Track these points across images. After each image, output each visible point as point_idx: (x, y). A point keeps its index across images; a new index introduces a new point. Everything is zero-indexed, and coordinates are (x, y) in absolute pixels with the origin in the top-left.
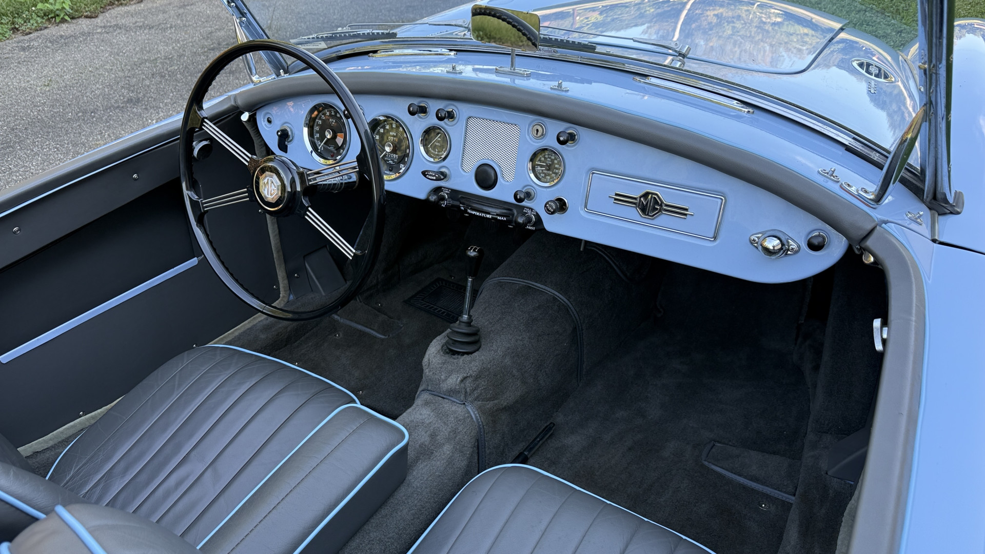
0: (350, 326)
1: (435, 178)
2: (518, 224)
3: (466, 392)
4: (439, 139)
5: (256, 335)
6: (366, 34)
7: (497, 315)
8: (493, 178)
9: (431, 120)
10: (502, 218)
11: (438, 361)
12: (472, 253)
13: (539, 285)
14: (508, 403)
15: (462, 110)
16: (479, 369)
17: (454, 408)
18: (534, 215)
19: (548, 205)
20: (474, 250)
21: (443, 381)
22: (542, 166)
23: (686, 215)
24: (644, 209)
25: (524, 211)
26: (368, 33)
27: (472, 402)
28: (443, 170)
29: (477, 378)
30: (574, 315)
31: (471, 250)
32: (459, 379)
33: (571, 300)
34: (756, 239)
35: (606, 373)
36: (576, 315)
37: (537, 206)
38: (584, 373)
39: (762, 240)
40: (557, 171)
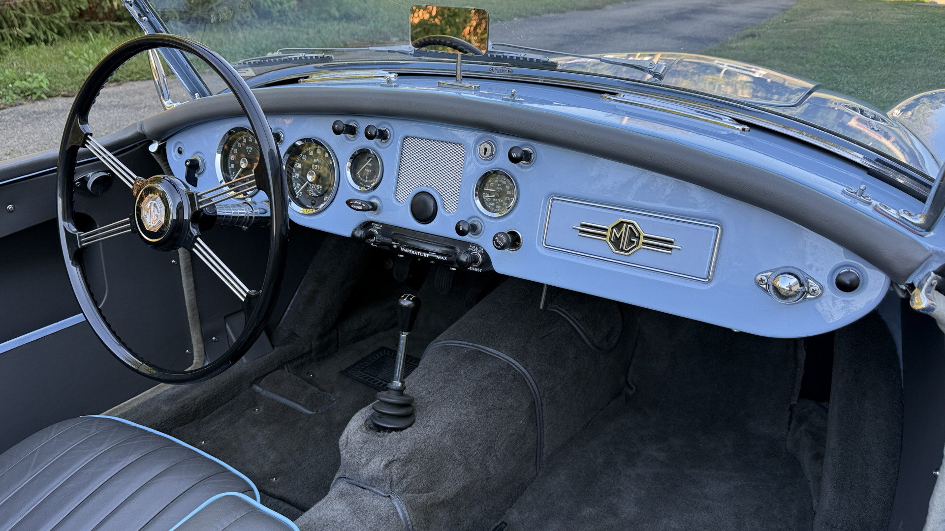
0: (273, 400)
1: (361, 208)
2: (460, 263)
3: (392, 481)
4: (370, 165)
5: (157, 406)
6: (298, 59)
7: (438, 384)
8: (432, 209)
9: (361, 142)
10: (443, 258)
11: (358, 440)
12: (406, 302)
13: (491, 350)
14: (446, 496)
15: (397, 129)
16: (410, 450)
17: (376, 502)
18: (481, 254)
19: (497, 238)
20: (408, 299)
21: (363, 466)
22: (490, 193)
23: (670, 249)
24: (616, 242)
25: (469, 249)
26: (301, 58)
27: (399, 494)
28: (373, 201)
29: (407, 461)
30: (532, 387)
31: (404, 298)
32: (383, 463)
33: (528, 369)
34: (765, 278)
35: (570, 460)
36: (535, 387)
37: (485, 241)
38: (544, 459)
39: (772, 280)
40: (509, 199)
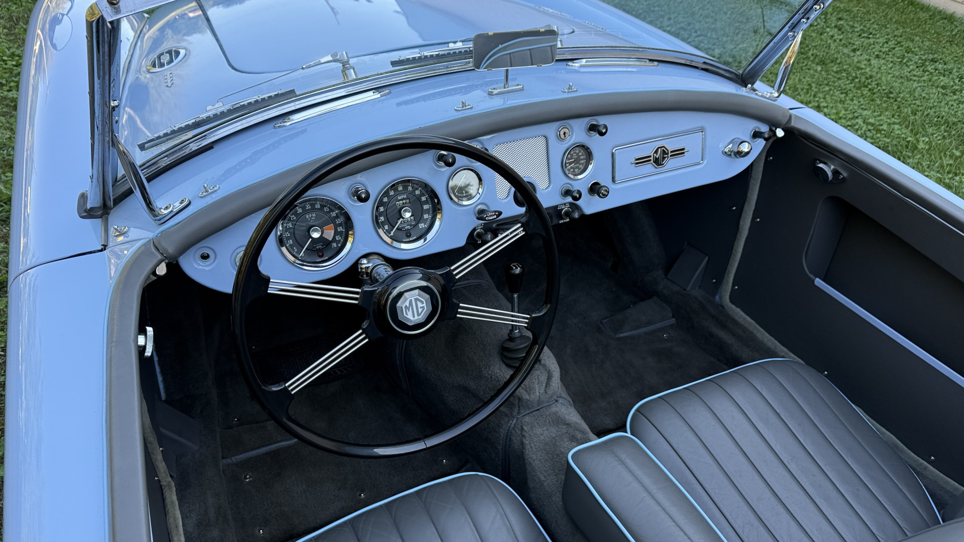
1: (495, 217)
18: (569, 208)
19: (602, 191)
22: (571, 163)
23: (684, 153)
25: (559, 208)
28: (479, 207)
34: (730, 149)
39: (737, 148)
40: (583, 161)
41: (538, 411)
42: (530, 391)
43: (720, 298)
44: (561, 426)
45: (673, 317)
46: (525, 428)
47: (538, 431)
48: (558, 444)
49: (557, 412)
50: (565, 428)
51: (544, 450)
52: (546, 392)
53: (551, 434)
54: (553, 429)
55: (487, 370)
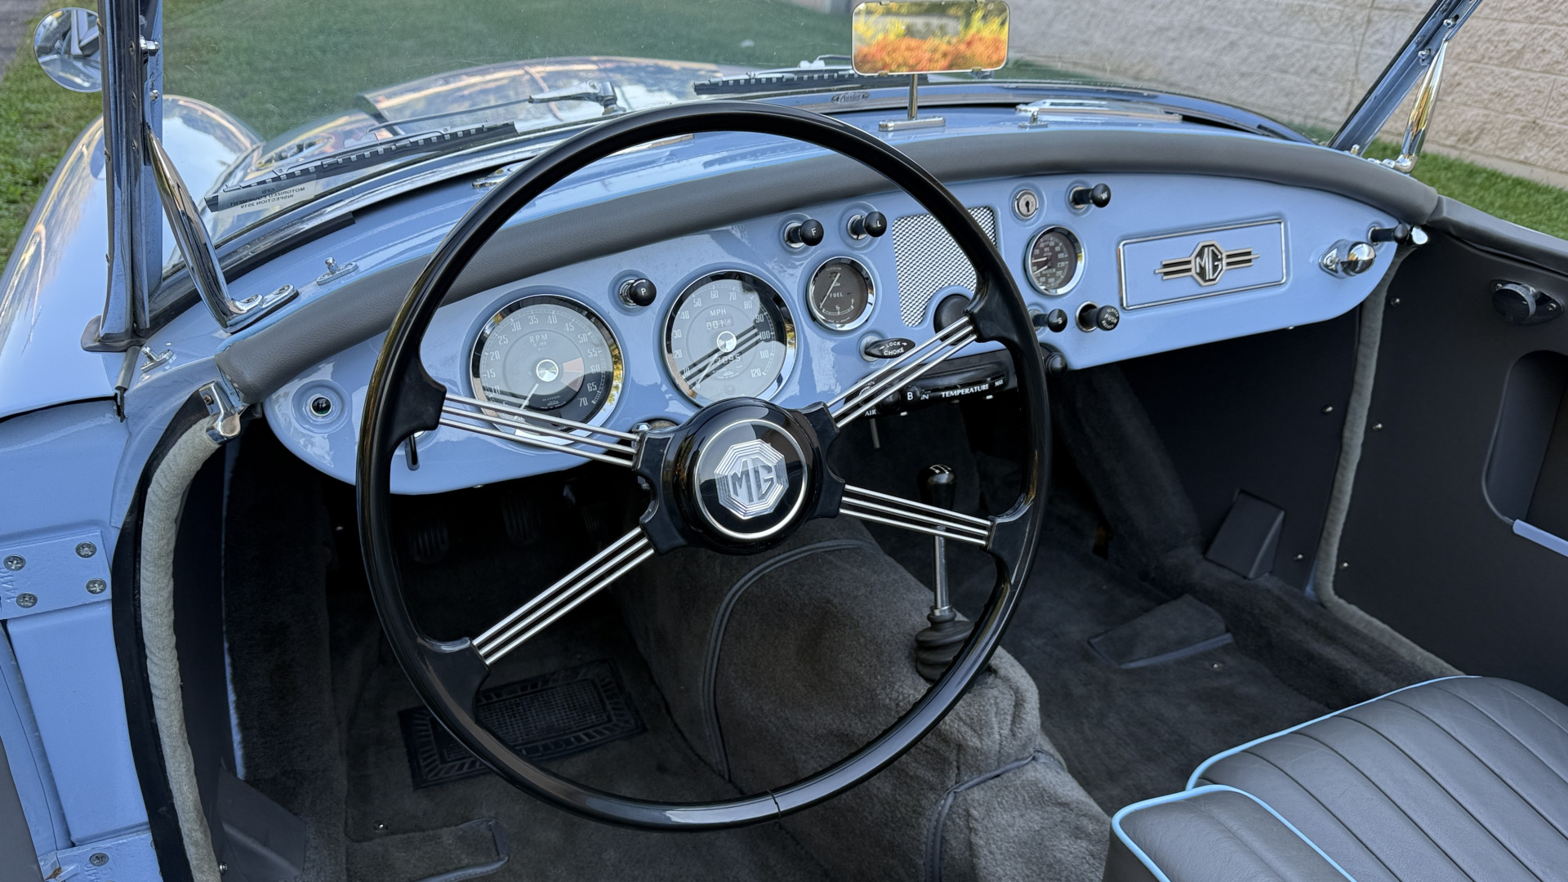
4: (838, 284)
19: (1107, 315)
22: (1040, 265)
23: (1249, 261)
24: (1203, 274)
28: (870, 338)
34: (1334, 259)
39: (1346, 256)
40: (1063, 264)
41: (999, 779)
42: (981, 729)
43: (1316, 588)
44: (1049, 809)
45: (1228, 631)
46: (975, 813)
47: (1003, 818)
48: (1047, 843)
49: (1037, 779)
50: (1059, 813)
51: (1020, 856)
52: (1014, 735)
53: (1031, 824)
54: (1032, 814)
55: (888, 691)
